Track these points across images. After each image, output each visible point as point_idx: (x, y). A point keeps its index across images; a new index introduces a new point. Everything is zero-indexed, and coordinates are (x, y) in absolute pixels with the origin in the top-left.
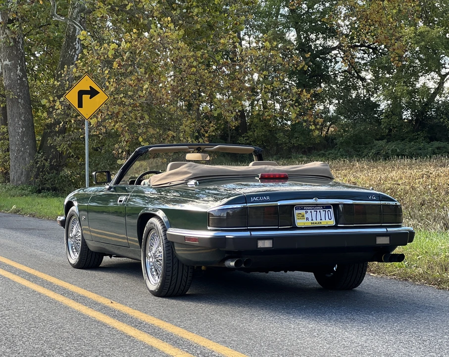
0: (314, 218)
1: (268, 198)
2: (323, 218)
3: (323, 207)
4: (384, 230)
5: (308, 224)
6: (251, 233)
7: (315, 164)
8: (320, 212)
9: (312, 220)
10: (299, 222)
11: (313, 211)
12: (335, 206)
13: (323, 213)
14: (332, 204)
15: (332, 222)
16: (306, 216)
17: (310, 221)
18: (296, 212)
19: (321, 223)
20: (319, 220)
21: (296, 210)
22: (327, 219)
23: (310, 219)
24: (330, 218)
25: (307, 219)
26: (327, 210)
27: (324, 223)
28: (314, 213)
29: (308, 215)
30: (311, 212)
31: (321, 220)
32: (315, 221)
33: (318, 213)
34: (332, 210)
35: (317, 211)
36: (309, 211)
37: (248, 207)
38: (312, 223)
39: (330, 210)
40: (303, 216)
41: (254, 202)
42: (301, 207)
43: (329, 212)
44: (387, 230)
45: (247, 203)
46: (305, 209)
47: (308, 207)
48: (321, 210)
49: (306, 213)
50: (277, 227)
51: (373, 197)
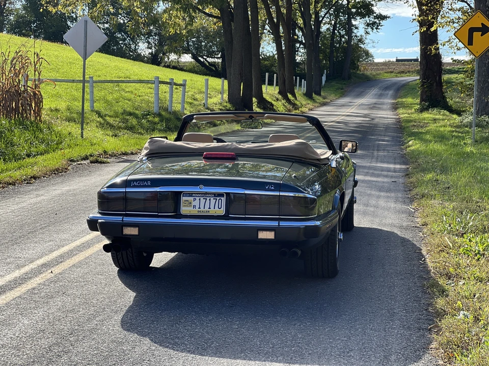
0: (202, 206)
1: (149, 183)
2: (212, 207)
3: (214, 194)
4: (275, 224)
5: (195, 212)
8: (210, 200)
9: (199, 208)
10: (184, 210)
11: (202, 198)
12: (228, 194)
13: (213, 201)
14: (225, 193)
15: (222, 212)
16: (193, 203)
18: (183, 199)
19: (209, 212)
20: (207, 209)
21: (183, 196)
22: (217, 207)
23: (197, 207)
24: (220, 207)
25: (194, 207)
26: (218, 198)
27: (212, 212)
28: (203, 201)
29: (196, 203)
30: (200, 199)
31: (210, 208)
32: (202, 209)
33: (208, 201)
34: (224, 199)
35: (206, 199)
36: (198, 199)
37: (126, 192)
38: (198, 212)
39: (222, 198)
40: (190, 203)
41: (135, 186)
42: (189, 193)
43: (220, 200)
44: (279, 223)
45: (126, 187)
46: (194, 196)
47: (197, 194)
48: (212, 198)
49: (194, 200)
50: (157, 214)
51: (271, 187)
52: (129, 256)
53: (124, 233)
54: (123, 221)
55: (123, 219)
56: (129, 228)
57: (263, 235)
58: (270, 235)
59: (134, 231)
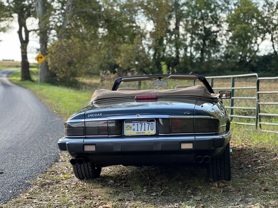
0: (139, 129)
2: (147, 129)
3: (148, 120)
4: (193, 138)
5: (134, 133)
8: (145, 124)
9: (138, 130)
10: (127, 132)
11: (139, 124)
12: (157, 119)
13: (147, 125)
14: (155, 119)
15: (153, 132)
16: (133, 127)
17: (136, 131)
18: (126, 125)
19: (144, 133)
20: (143, 131)
21: (126, 123)
22: (150, 129)
23: (136, 130)
24: (152, 129)
25: (134, 130)
26: (151, 123)
27: (147, 133)
28: (140, 125)
29: (135, 127)
30: (137, 124)
31: (145, 130)
32: (139, 131)
33: (143, 125)
34: (154, 123)
35: (142, 124)
37: (85, 122)
38: (137, 133)
39: (153, 123)
40: (131, 127)
41: (91, 117)
42: (130, 121)
43: (152, 124)
44: (195, 138)
45: (85, 118)
46: (133, 123)
47: (135, 120)
48: (146, 123)
49: (133, 125)
50: (107, 136)
51: (188, 113)
52: (85, 169)
53: (85, 150)
54: (83, 142)
55: (84, 140)
56: (88, 147)
57: (184, 146)
58: (190, 146)
59: (92, 149)
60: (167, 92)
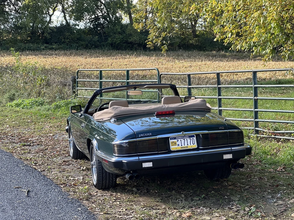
1: (150, 134)
2: (189, 143)
3: (189, 136)
4: (229, 149)
5: (179, 148)
6: (139, 158)
7: (197, 101)
8: (187, 140)
9: (182, 145)
10: (173, 148)
11: (182, 139)
12: (197, 136)
13: (189, 140)
14: (195, 134)
15: (195, 146)
16: (177, 143)
18: (171, 141)
19: (187, 147)
20: (186, 145)
21: (171, 139)
22: (192, 144)
23: (180, 145)
24: (194, 143)
25: (178, 145)
27: (190, 147)
28: (183, 141)
29: (179, 143)
31: (188, 145)
32: (183, 146)
34: (195, 138)
35: (185, 140)
36: (179, 140)
37: (137, 141)
38: (181, 148)
40: (176, 143)
41: (141, 137)
42: (173, 138)
43: (193, 139)
44: (231, 149)
45: (136, 138)
46: (177, 139)
47: (179, 137)
49: (177, 141)
50: (157, 152)
51: (222, 128)
53: (143, 167)
56: (146, 163)
57: (226, 157)
58: (230, 156)
59: (149, 165)
60: (178, 107)
